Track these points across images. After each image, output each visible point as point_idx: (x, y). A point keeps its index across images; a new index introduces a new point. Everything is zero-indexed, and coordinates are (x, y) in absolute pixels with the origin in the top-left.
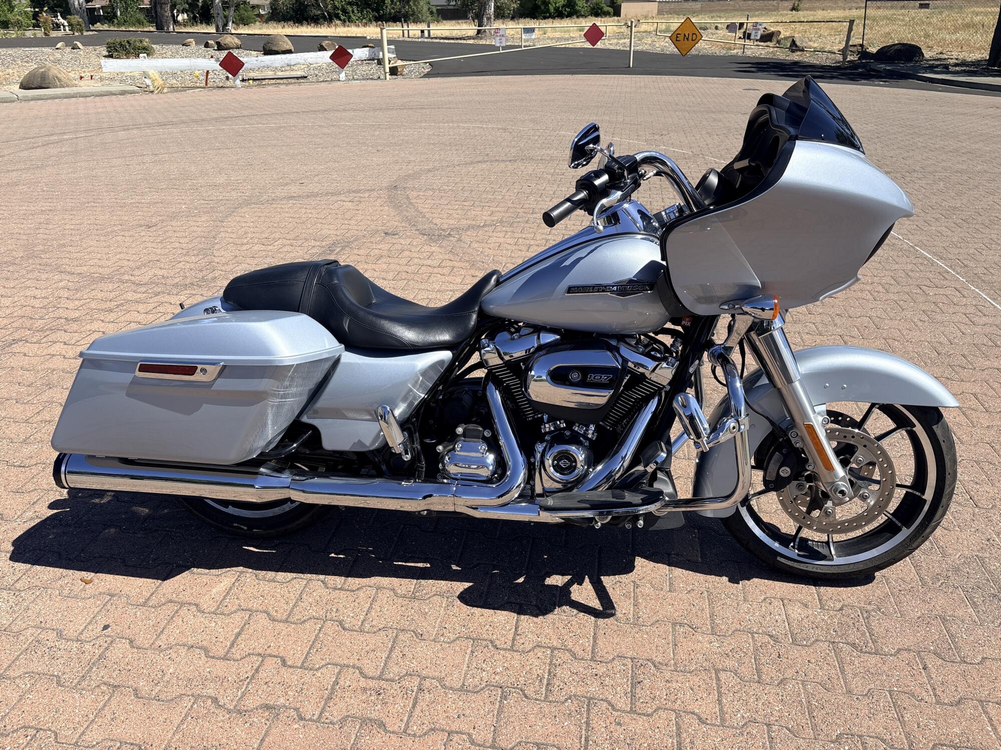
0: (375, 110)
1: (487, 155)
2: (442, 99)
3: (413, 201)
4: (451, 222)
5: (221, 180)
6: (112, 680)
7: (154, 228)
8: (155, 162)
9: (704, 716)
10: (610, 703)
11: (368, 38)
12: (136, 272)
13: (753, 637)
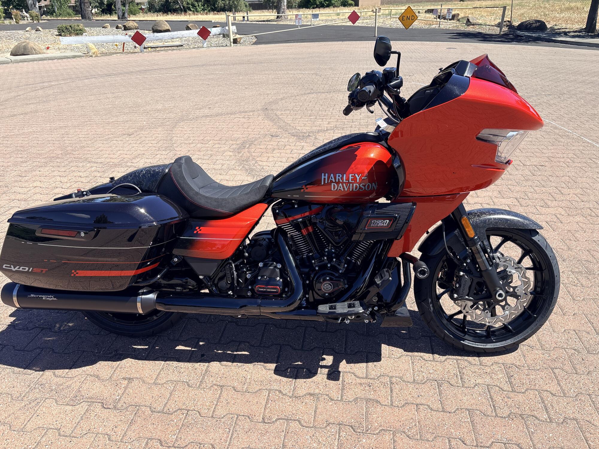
0: (234, 64)
1: (312, 89)
2: (271, 57)
3: (281, 117)
4: (308, 128)
5: (160, 107)
6: (218, 383)
7: (133, 136)
8: (114, 97)
9: (554, 392)
10: (499, 387)
11: (213, 21)
12: (134, 161)
13: (566, 351)
